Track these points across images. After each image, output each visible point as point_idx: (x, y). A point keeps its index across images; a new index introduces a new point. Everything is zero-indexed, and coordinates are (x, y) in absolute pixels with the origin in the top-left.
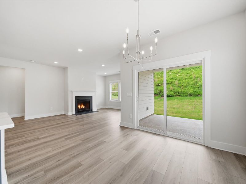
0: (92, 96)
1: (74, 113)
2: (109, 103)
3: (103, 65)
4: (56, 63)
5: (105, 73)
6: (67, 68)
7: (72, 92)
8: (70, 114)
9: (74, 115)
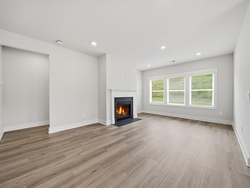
0: (132, 98)
1: (114, 123)
2: (148, 106)
3: (163, 47)
4: (94, 44)
5: (149, 66)
6: (105, 55)
7: (111, 90)
8: (108, 123)
9: (114, 124)
